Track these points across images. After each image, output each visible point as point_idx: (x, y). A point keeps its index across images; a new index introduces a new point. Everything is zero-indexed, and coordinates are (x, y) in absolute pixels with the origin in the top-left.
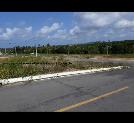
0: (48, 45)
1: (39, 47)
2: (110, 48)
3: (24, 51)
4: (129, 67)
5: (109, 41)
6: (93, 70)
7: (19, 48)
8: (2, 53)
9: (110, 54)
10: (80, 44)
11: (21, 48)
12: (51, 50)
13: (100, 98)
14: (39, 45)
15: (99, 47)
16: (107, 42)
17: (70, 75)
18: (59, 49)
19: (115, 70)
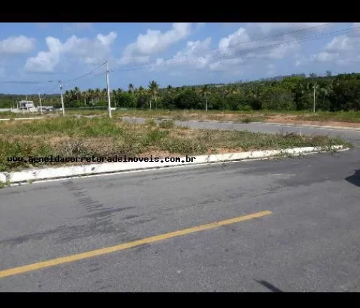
0: (154, 85)
1: (130, 92)
2: (326, 93)
3: (92, 102)
4: (344, 148)
5: (327, 72)
6: (213, 158)
7: (79, 94)
8: (36, 106)
9: (320, 111)
10: (244, 81)
11: (84, 93)
12: (162, 98)
13: (132, 248)
14: (131, 86)
15: (293, 91)
16: (323, 76)
17: (137, 169)
18: (181, 96)
19: (290, 156)
